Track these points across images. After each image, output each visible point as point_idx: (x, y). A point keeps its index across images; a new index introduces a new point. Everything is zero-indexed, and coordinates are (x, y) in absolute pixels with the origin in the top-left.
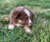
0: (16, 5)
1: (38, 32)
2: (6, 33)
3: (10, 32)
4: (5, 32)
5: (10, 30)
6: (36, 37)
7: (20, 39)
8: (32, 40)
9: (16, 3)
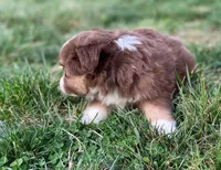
0: (104, 17)
1: (209, 133)
2: (74, 140)
3: (89, 135)
4: (71, 136)
5: (91, 126)
6: (202, 154)
7: (134, 161)
8: (186, 167)
9: (102, 11)
